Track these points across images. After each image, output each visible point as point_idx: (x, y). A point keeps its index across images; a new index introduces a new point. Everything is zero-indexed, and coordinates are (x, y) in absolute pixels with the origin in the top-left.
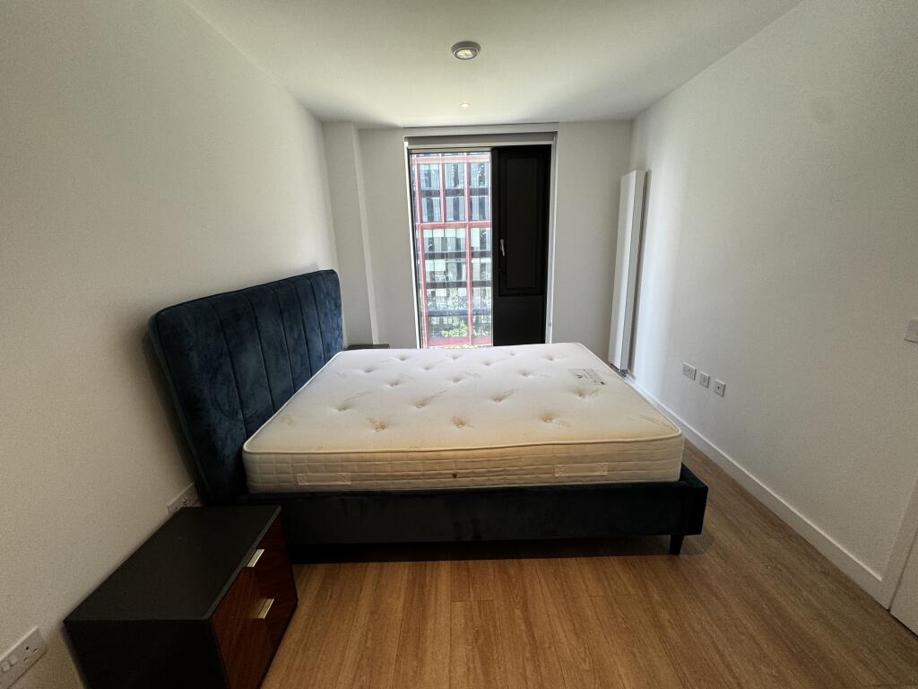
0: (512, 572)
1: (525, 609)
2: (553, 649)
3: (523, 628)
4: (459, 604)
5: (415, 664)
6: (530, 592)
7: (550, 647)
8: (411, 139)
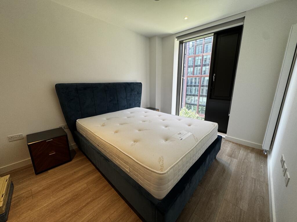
0: (106, 189)
1: (91, 201)
2: (79, 217)
3: (84, 205)
4: (86, 185)
5: (62, 188)
6: (99, 199)
7: (79, 216)
8: (178, 38)
